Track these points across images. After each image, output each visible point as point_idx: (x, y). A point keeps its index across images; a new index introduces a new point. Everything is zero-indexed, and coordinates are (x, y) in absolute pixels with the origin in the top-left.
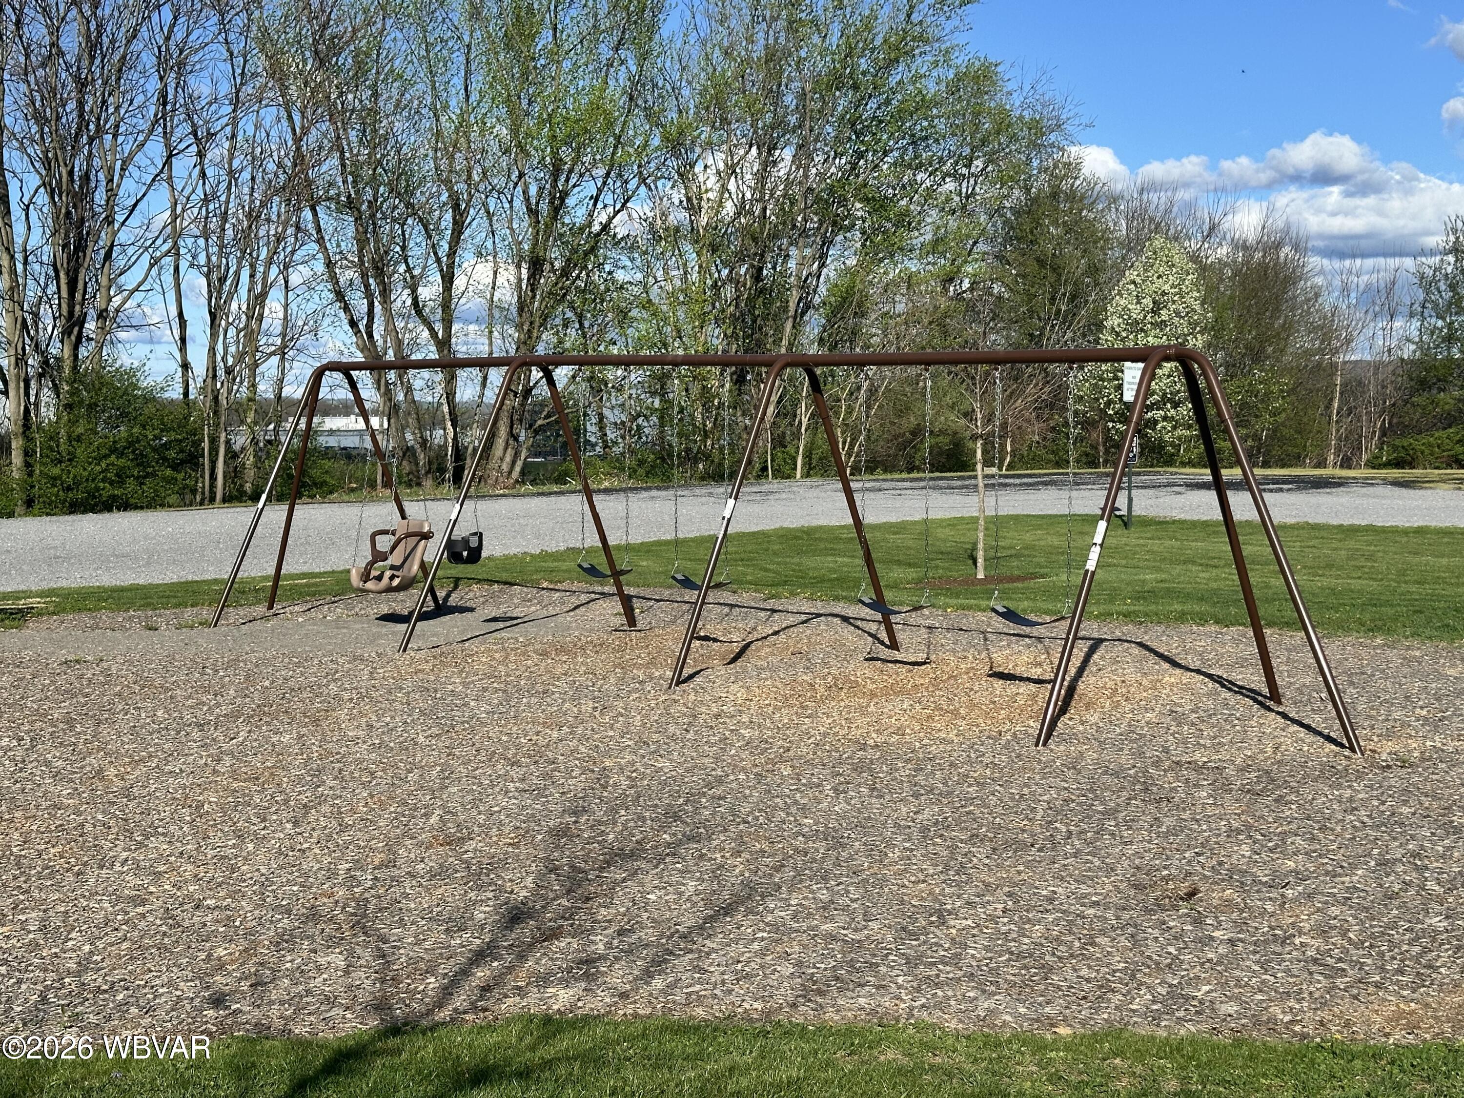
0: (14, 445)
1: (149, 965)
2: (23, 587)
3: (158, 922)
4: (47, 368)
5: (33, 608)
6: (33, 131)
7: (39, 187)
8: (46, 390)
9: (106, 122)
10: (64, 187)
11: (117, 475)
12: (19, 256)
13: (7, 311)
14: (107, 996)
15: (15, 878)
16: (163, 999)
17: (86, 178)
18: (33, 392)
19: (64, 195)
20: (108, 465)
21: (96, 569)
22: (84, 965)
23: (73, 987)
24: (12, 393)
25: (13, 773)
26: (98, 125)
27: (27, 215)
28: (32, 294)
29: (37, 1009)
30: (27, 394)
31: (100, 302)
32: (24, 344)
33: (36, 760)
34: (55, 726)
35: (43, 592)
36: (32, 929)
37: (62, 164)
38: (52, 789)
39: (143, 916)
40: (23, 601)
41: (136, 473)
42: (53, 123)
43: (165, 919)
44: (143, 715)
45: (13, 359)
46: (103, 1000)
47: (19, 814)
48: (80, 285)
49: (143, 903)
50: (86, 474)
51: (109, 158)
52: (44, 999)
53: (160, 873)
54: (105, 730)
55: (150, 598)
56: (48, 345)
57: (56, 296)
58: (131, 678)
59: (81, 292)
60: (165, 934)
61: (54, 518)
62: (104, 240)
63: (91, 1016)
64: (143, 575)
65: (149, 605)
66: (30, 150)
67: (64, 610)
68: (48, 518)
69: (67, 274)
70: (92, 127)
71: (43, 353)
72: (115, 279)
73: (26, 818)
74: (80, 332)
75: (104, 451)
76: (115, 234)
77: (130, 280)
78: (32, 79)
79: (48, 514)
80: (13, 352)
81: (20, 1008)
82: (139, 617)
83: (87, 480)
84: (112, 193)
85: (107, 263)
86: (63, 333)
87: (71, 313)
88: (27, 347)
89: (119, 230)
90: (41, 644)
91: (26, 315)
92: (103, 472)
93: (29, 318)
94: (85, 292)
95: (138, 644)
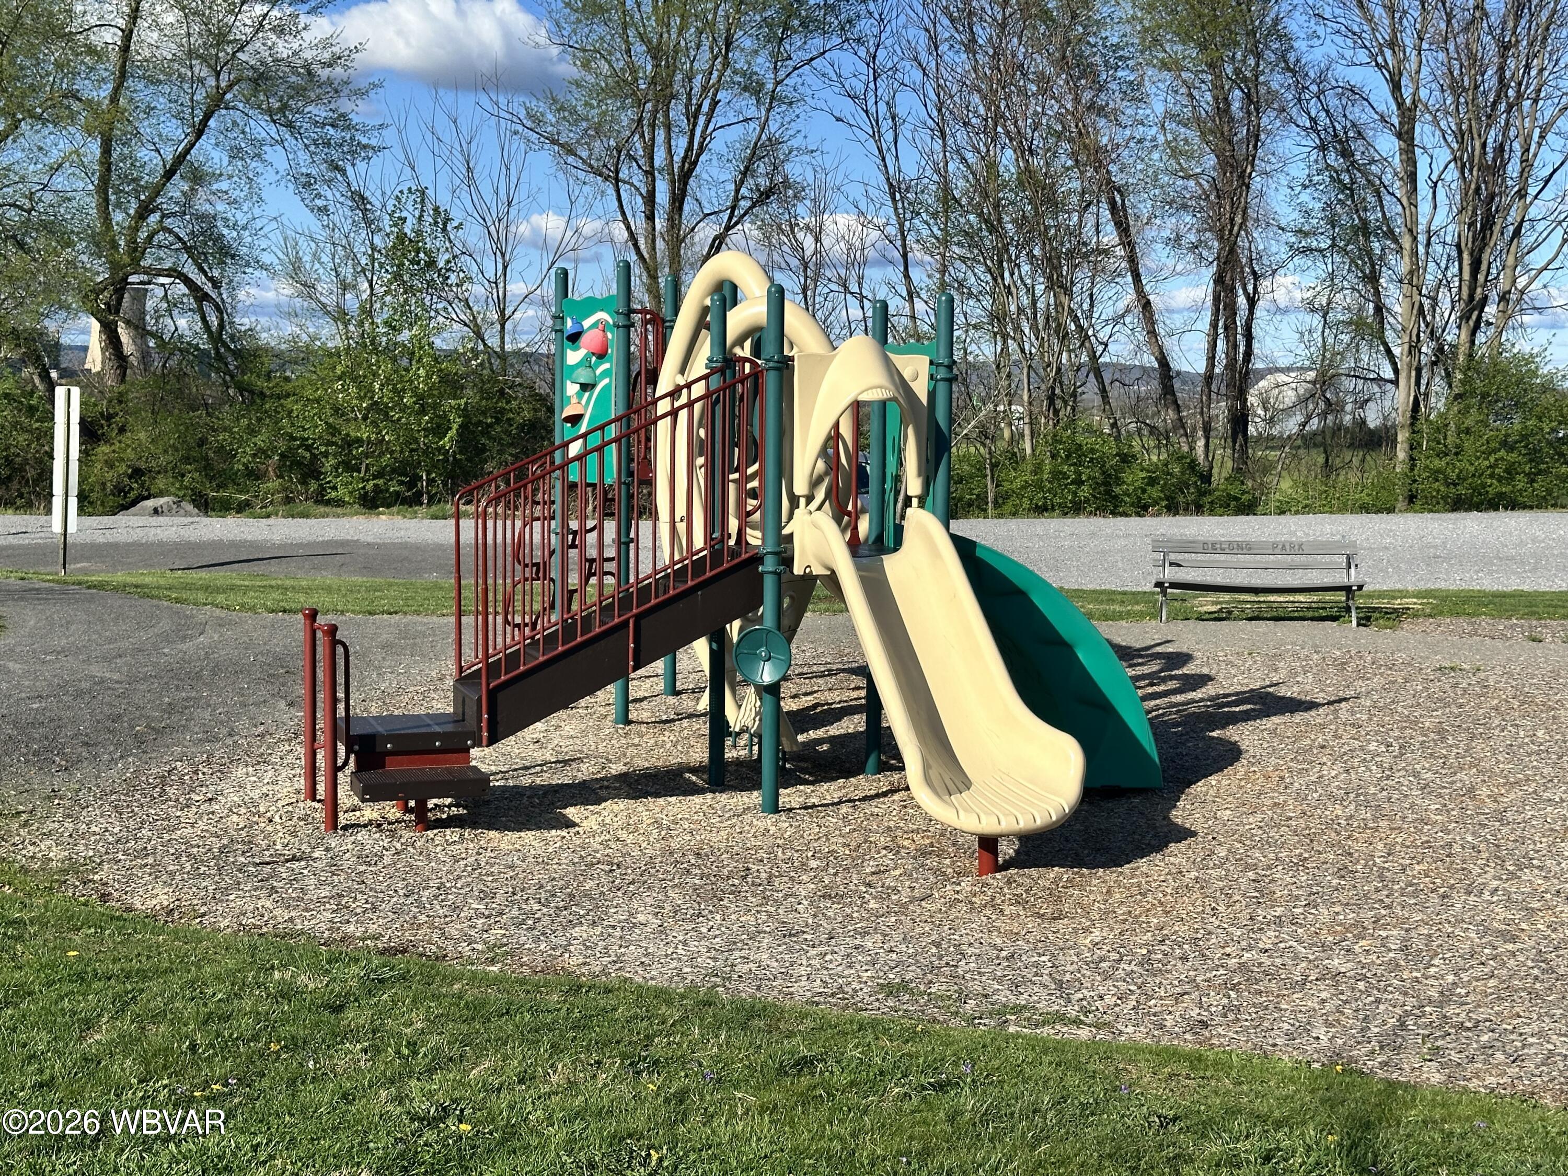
0: (1400, 438)
1: (1518, 1009)
2: (1399, 586)
3: (1530, 964)
4: (1441, 355)
5: (1408, 609)
6: (1448, 102)
7: (1450, 162)
8: (1437, 379)
9: (1527, 88)
10: (1476, 161)
11: (1505, 471)
12: (1422, 238)
13: (1405, 296)
14: (1471, 1034)
15: (1377, 890)
16: (1533, 1051)
17: (1500, 149)
18: (1424, 382)
19: (1475, 169)
20: (1496, 460)
21: (1477, 572)
22: (1446, 996)
23: (1434, 1017)
24: (1402, 382)
25: (1380, 779)
26: (1518, 91)
27: (1434, 193)
28: (1432, 278)
29: (1395, 1034)
30: (1418, 384)
31: (1503, 283)
32: (1419, 331)
33: (1404, 768)
34: (1425, 735)
35: (1420, 592)
36: (1393, 947)
37: (1476, 136)
38: (1419, 802)
39: (1513, 954)
40: (1399, 601)
41: (1527, 469)
42: (1470, 93)
43: (1538, 961)
44: (1522, 734)
45: (1406, 346)
46: (1467, 1038)
47: (1383, 824)
48: (1484, 267)
49: (1514, 939)
50: (1472, 469)
51: (1527, 125)
52: (1403, 1025)
53: (1532, 909)
54: (1478, 745)
55: (1536, 606)
56: (1444, 331)
57: (1457, 279)
58: (1510, 692)
59: (1484, 273)
60: (1536, 978)
61: (1437, 515)
62: (1514, 216)
63: (1452, 1053)
64: (1528, 581)
65: (1533, 614)
66: (1443, 124)
67: (1441, 613)
68: (1430, 515)
69: (1471, 254)
70: (1511, 93)
71: (1438, 339)
72: (1523, 256)
73: (1391, 829)
74: (1479, 317)
75: (1493, 445)
76: (1526, 208)
77: (1537, 259)
78: (1452, 47)
79: (1431, 511)
80: (1407, 339)
81: (1376, 1030)
82: (1522, 626)
83: (1474, 475)
84: (1527, 164)
85: (1516, 241)
86: (1461, 318)
87: (1471, 297)
88: (1422, 335)
89: (1531, 203)
90: (1415, 648)
91: (1424, 299)
92: (1491, 467)
93: (1427, 303)
94: (1488, 273)
95: (1520, 655)
